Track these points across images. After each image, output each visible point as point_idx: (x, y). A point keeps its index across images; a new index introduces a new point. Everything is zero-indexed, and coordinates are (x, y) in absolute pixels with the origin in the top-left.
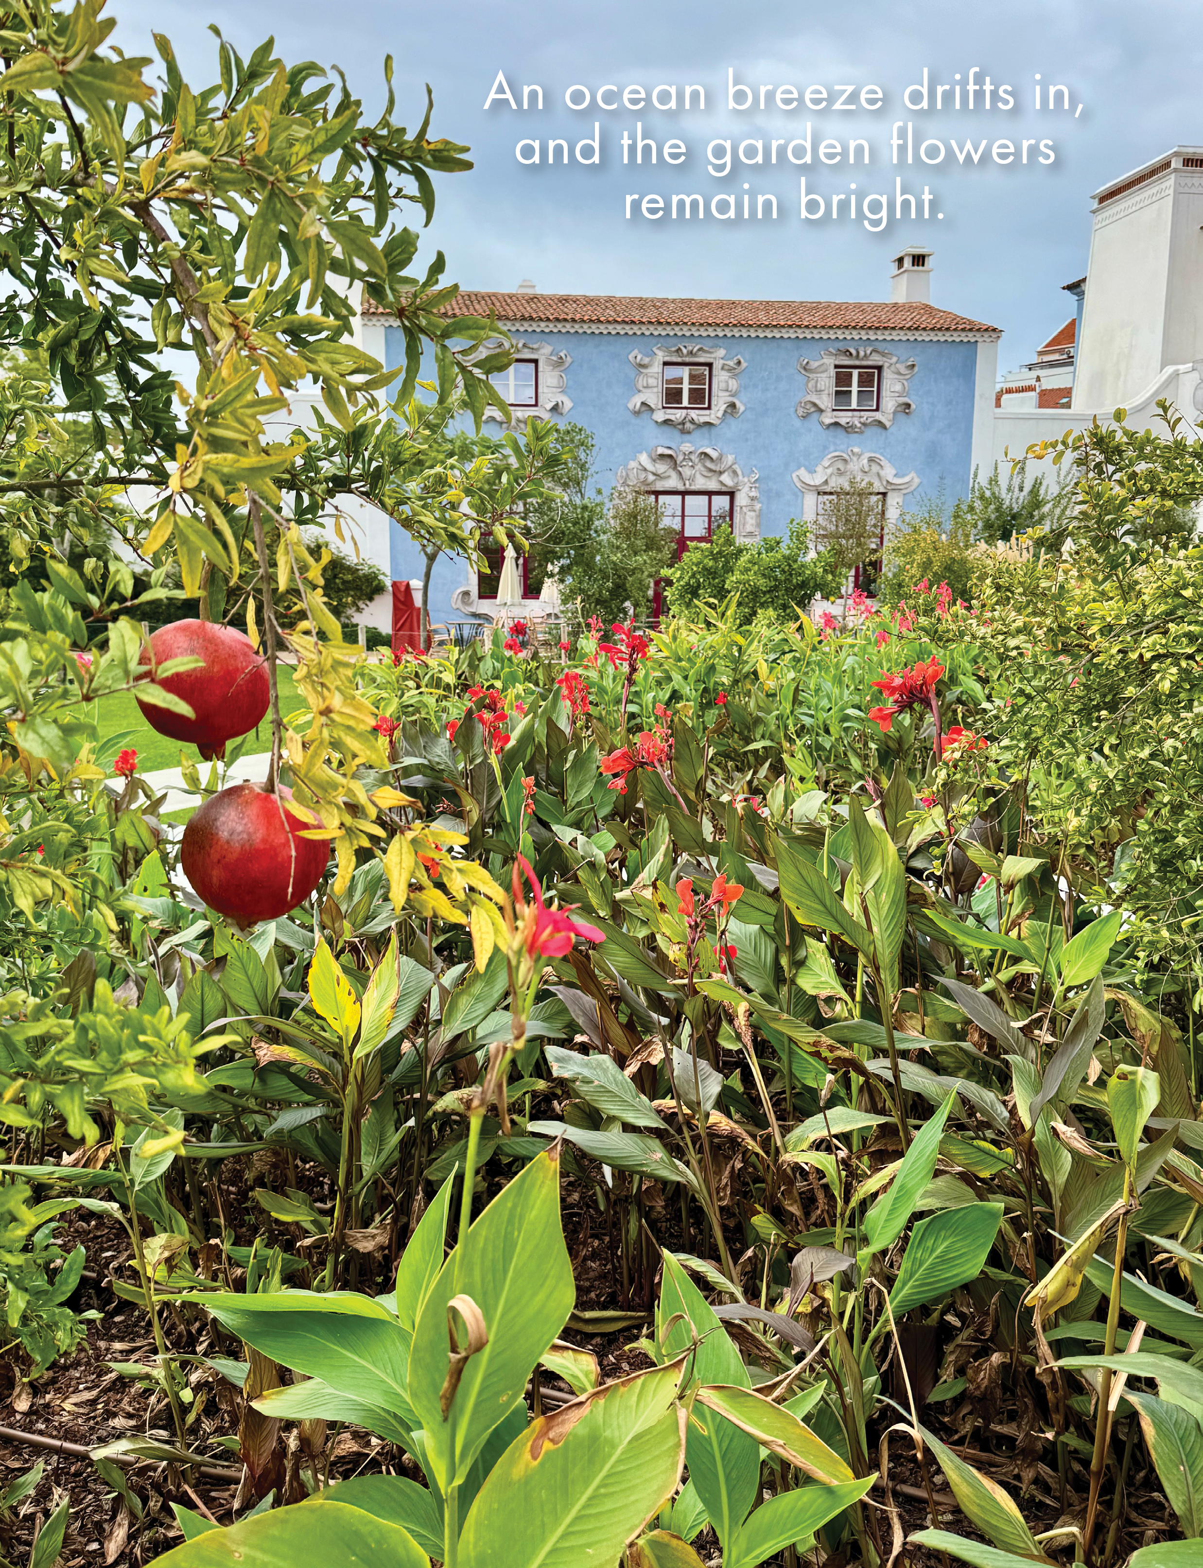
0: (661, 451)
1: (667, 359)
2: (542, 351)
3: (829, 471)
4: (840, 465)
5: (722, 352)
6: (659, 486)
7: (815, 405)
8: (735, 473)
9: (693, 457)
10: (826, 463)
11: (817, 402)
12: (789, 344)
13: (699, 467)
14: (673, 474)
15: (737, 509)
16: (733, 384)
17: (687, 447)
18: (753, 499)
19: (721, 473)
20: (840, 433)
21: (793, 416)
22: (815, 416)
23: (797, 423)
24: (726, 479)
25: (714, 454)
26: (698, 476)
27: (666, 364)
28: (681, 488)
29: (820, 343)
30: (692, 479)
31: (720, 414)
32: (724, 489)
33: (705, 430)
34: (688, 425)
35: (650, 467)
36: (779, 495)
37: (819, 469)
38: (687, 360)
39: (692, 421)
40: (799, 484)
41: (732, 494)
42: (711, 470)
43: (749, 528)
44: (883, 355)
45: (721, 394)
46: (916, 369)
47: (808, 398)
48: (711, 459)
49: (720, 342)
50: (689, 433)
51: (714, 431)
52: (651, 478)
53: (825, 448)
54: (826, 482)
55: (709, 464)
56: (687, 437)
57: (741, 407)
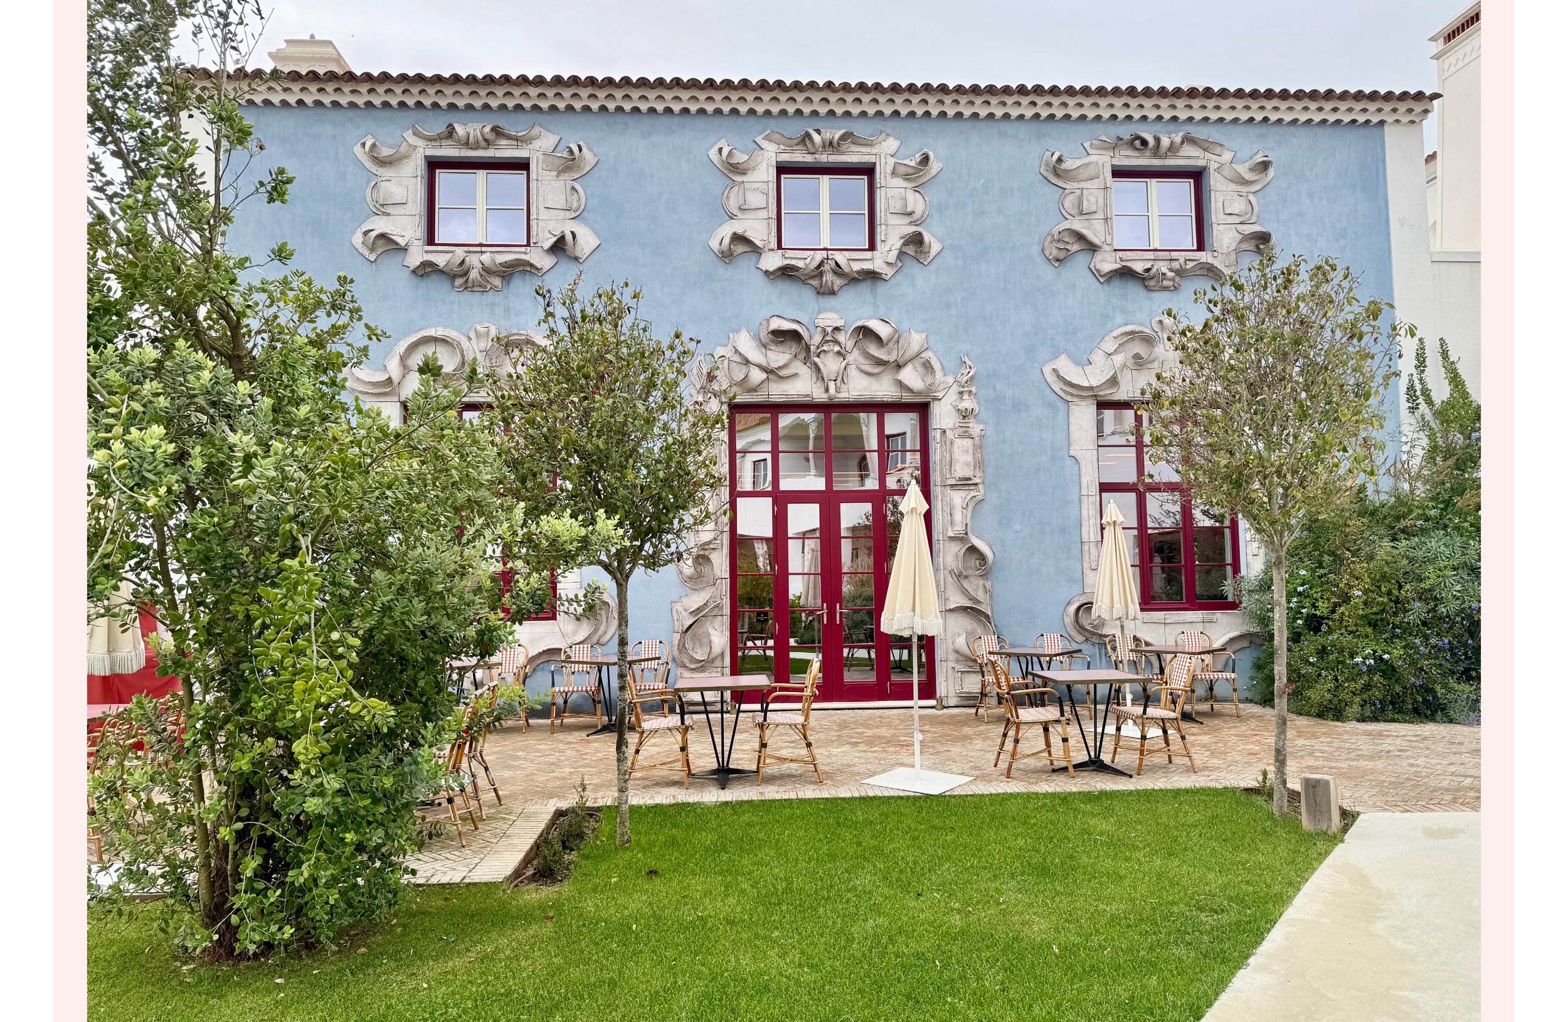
0: (776, 324)
1: (785, 157)
2: (536, 144)
3: (1119, 359)
4: (1139, 348)
5: (891, 144)
6: (778, 392)
7: (1080, 237)
8: (928, 366)
9: (841, 337)
10: (1110, 345)
11: (1085, 232)
12: (1022, 129)
13: (855, 356)
14: (804, 370)
15: (935, 436)
16: (915, 202)
17: (829, 319)
18: (965, 415)
19: (899, 366)
20: (1134, 290)
21: (1039, 260)
22: (1082, 260)
23: (1048, 272)
24: (911, 377)
25: (883, 330)
26: (853, 372)
27: (783, 169)
28: (820, 396)
29: (1083, 128)
30: (841, 378)
31: (892, 257)
32: (907, 398)
33: (864, 288)
34: (829, 277)
35: (754, 354)
36: (1018, 407)
37: (1098, 357)
38: (825, 158)
39: (838, 270)
40: (1057, 386)
41: (922, 409)
42: (880, 363)
43: (961, 471)
44: (1204, 145)
45: (894, 220)
46: (1271, 172)
47: (1066, 225)
48: (877, 338)
49: (888, 126)
50: (832, 293)
51: (881, 288)
52: (757, 376)
53: (1106, 317)
54: (1113, 381)
55: (874, 350)
56: (830, 301)
57: (934, 244)
